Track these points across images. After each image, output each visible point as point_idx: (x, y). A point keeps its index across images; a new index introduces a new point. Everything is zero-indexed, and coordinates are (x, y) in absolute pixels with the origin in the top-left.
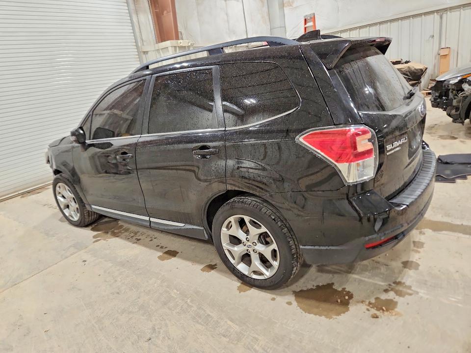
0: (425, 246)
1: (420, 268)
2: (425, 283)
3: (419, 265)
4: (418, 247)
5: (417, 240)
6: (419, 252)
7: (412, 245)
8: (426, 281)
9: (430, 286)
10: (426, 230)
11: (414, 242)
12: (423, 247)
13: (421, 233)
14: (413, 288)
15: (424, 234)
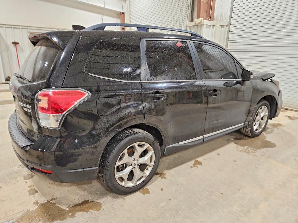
0: (28, 193)
1: (23, 178)
2: (16, 173)
3: (24, 179)
4: (32, 190)
5: (36, 194)
6: (29, 187)
7: (36, 189)
8: (16, 174)
9: (13, 173)
10: (35, 208)
11: (37, 192)
12: (28, 191)
13: (37, 203)
14: (21, 168)
15: (34, 203)
